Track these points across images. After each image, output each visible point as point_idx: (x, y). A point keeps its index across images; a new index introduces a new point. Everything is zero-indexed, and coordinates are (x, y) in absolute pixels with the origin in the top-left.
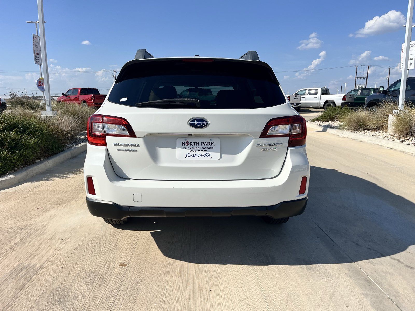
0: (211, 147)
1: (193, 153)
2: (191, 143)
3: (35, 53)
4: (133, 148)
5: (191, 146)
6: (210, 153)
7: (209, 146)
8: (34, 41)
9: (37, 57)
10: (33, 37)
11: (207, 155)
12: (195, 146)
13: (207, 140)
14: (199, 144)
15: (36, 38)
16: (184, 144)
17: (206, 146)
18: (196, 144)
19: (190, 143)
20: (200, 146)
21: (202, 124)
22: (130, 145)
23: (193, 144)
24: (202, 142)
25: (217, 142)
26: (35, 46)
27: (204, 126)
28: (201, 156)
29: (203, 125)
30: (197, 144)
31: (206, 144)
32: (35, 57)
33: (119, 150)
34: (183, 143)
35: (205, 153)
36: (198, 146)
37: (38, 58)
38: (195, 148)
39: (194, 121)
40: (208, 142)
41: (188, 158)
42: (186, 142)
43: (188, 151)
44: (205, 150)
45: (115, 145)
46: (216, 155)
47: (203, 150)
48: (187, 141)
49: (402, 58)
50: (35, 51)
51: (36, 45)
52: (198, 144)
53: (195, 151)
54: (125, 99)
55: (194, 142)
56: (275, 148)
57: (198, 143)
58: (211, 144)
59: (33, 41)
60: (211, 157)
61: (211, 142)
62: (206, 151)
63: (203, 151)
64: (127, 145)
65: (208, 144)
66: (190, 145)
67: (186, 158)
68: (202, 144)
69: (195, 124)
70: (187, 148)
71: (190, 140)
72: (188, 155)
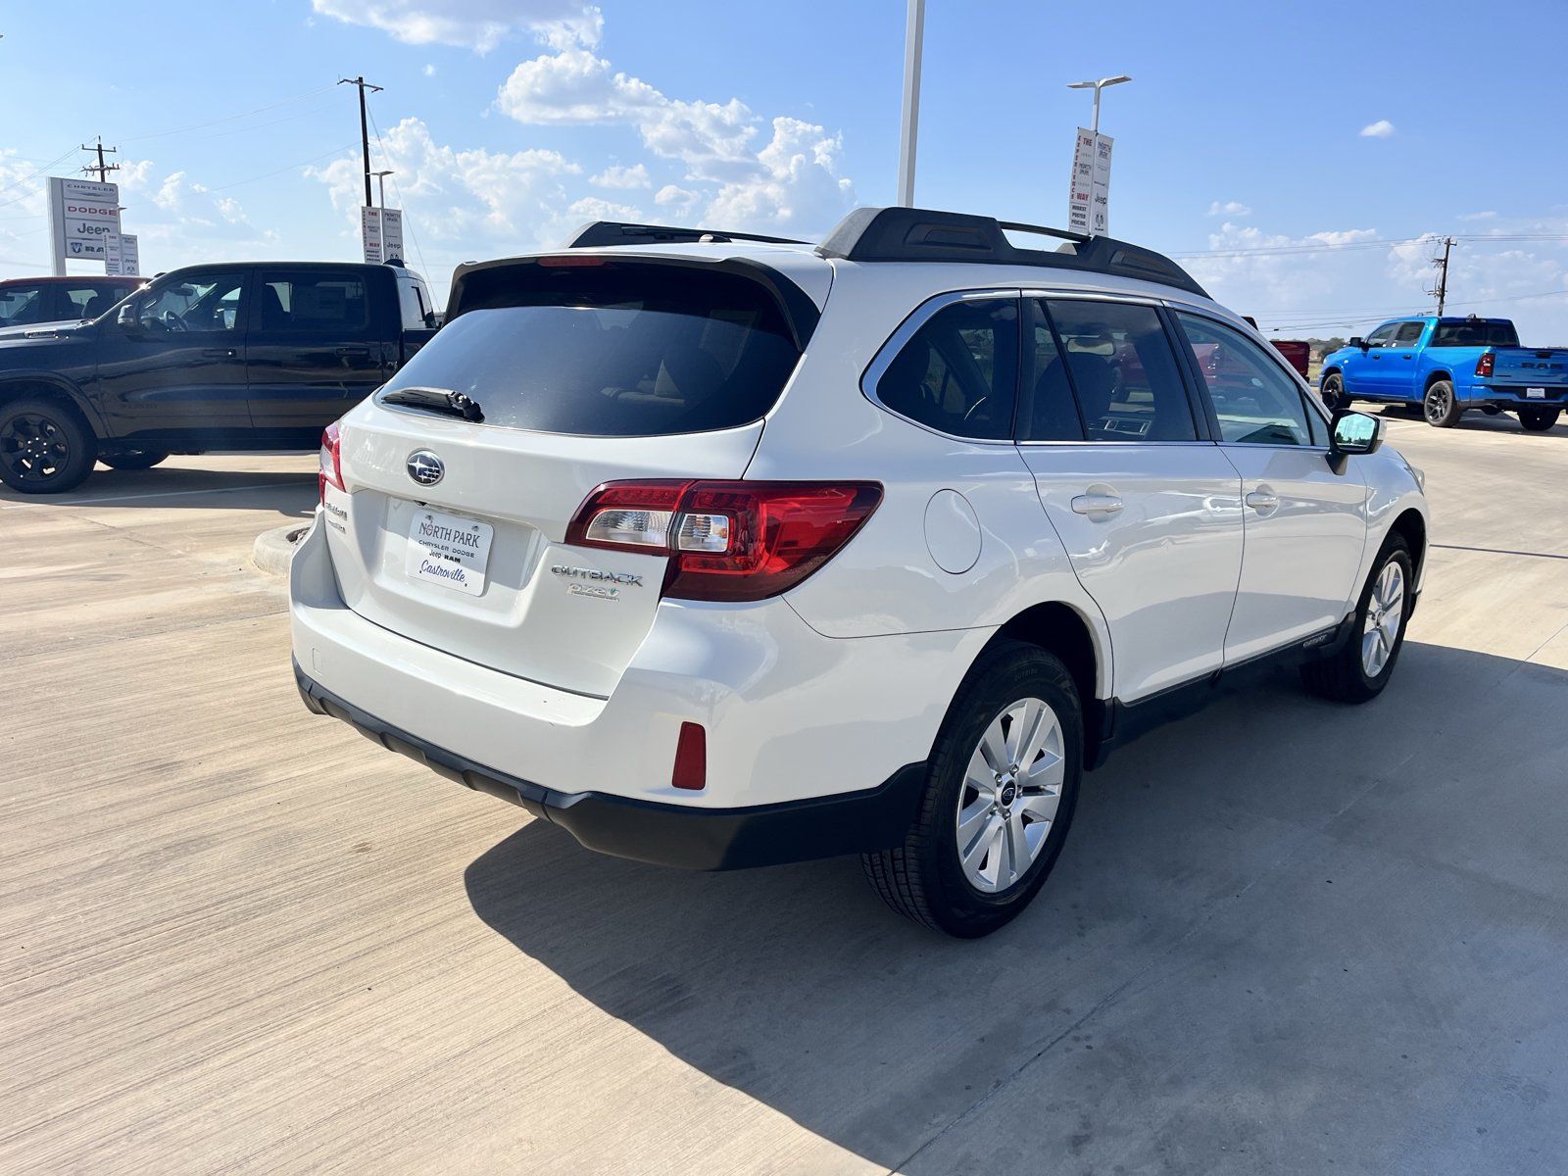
0: (470, 550)
1: (435, 561)
2: (437, 530)
3: (1076, 196)
5: (436, 540)
6: (466, 571)
7: (467, 548)
8: (1078, 151)
9: (1079, 208)
10: (1076, 137)
11: (459, 576)
12: (441, 542)
13: (467, 528)
14: (450, 534)
15: (1088, 142)
16: (425, 529)
17: (461, 546)
18: (445, 531)
19: (434, 529)
20: (451, 544)
21: (428, 472)
23: (441, 533)
24: (456, 532)
25: (485, 539)
26: (1078, 169)
27: (431, 478)
28: (447, 574)
29: (430, 475)
30: (446, 534)
31: (463, 539)
32: (1074, 207)
34: (421, 526)
35: (452, 566)
36: (446, 543)
37: (1084, 209)
38: (441, 547)
39: (415, 460)
40: (468, 535)
41: (425, 576)
42: (429, 523)
43: (427, 552)
44: (458, 556)
46: (475, 580)
47: (455, 555)
50: (1077, 186)
51: (1085, 166)
52: (448, 536)
53: (438, 555)
55: (443, 529)
56: (613, 591)
58: (471, 542)
59: (1074, 150)
60: (466, 586)
61: (473, 533)
62: (458, 560)
65: (467, 539)
66: (434, 536)
67: (420, 572)
68: (455, 538)
69: (415, 468)
70: (428, 544)
71: (440, 521)
72: (426, 566)
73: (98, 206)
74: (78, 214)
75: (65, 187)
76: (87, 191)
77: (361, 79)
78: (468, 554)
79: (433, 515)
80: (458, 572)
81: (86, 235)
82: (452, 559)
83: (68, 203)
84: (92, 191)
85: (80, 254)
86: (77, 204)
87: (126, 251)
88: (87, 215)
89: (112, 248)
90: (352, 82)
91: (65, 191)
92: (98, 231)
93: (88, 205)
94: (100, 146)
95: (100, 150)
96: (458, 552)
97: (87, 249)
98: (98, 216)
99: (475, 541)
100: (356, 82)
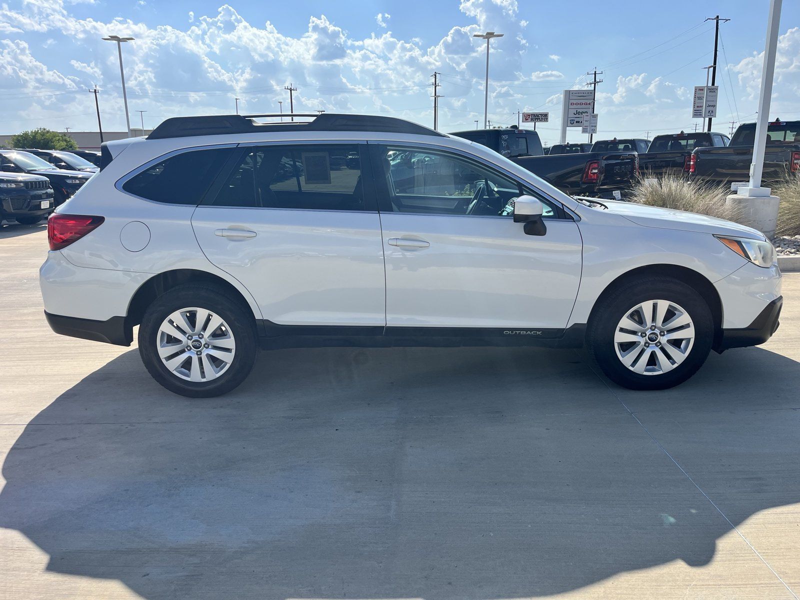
73: (584, 101)
74: (575, 106)
75: (571, 94)
76: (580, 95)
77: (718, 17)
81: (577, 116)
83: (571, 101)
84: (582, 95)
85: (573, 125)
86: (575, 102)
87: (592, 122)
88: (579, 106)
89: (586, 121)
90: (713, 19)
91: (571, 96)
92: (582, 113)
93: (579, 102)
94: (595, 72)
95: (595, 74)
97: (577, 122)
98: (584, 106)
100: (715, 19)
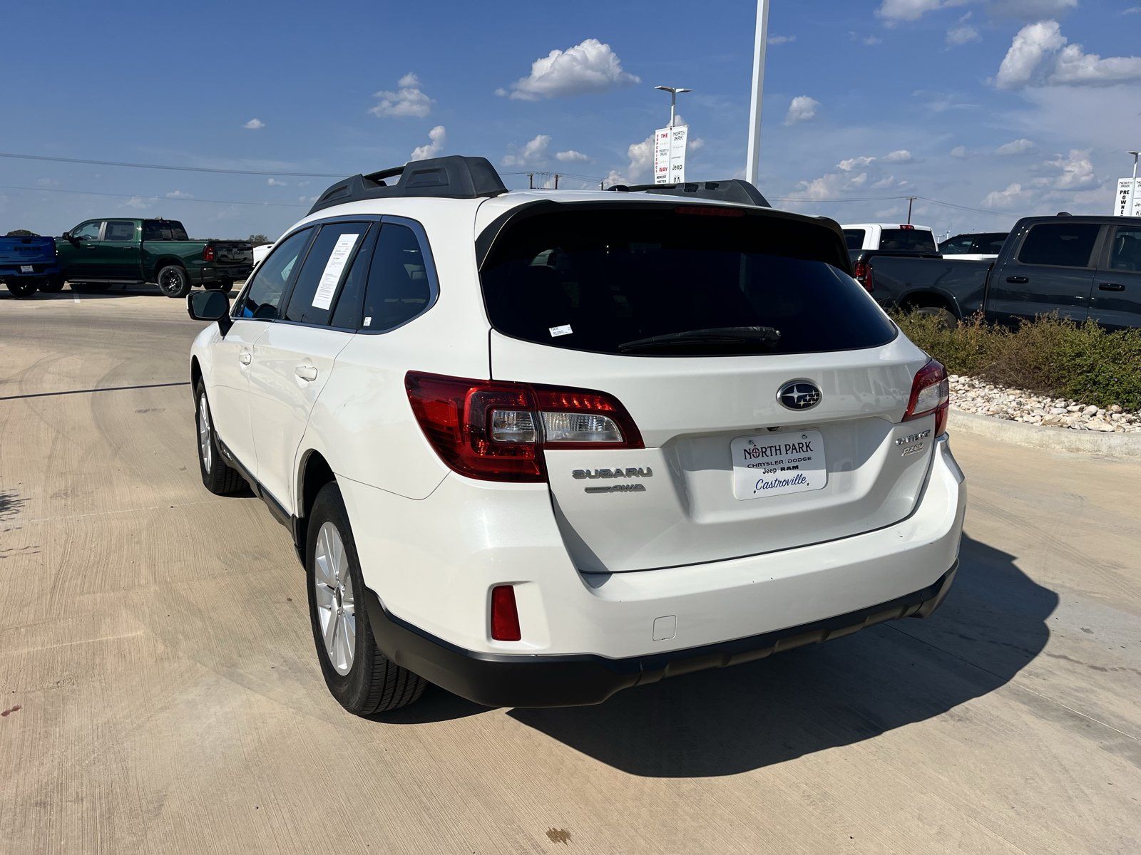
0: (806, 455)
1: (770, 477)
2: (764, 450)
4: (633, 480)
5: (765, 459)
6: (805, 473)
7: (802, 455)
11: (800, 479)
12: (773, 459)
13: (796, 439)
14: (780, 450)
16: (750, 454)
17: (796, 455)
18: (773, 449)
19: (760, 450)
20: (784, 457)
21: (808, 398)
22: (624, 472)
23: (768, 452)
24: (786, 445)
25: (817, 442)
27: (812, 402)
28: (787, 482)
29: (810, 400)
30: (776, 450)
31: (795, 449)
33: (588, 490)
34: (745, 450)
35: (794, 473)
36: (779, 458)
38: (773, 463)
39: (791, 390)
40: (799, 444)
41: (762, 493)
42: (752, 447)
43: (758, 473)
44: (795, 464)
45: (578, 474)
46: (816, 476)
47: (791, 465)
48: (755, 445)
49: (657, 163)
52: (778, 452)
53: (774, 471)
54: (566, 330)
55: (771, 447)
56: (921, 445)
57: (778, 448)
58: (804, 449)
60: (808, 484)
61: (803, 441)
62: (796, 468)
63: (790, 469)
64: (619, 473)
65: (799, 448)
66: (763, 456)
67: (755, 492)
68: (787, 451)
69: (793, 398)
70: (757, 466)
71: (761, 442)
72: (760, 485)
78: (805, 459)
79: (752, 438)
80: (799, 477)
82: (789, 468)
96: (794, 460)
99: (807, 447)
